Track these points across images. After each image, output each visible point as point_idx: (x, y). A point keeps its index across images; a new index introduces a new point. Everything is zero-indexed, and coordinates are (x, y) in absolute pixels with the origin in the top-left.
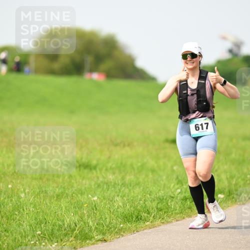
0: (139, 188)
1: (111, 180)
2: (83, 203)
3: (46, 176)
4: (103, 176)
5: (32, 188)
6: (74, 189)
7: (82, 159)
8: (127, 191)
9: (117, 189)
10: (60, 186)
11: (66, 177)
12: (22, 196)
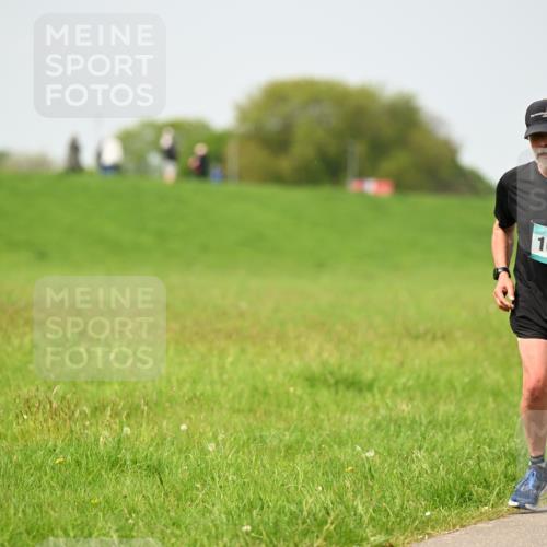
0: (467, 431)
1: (405, 414)
2: (342, 465)
3: (262, 406)
4: (387, 404)
5: (231, 431)
6: (324, 433)
7: (340, 367)
8: (439, 437)
9: (419, 433)
10: (293, 427)
11: (307, 408)
12: (211, 449)
